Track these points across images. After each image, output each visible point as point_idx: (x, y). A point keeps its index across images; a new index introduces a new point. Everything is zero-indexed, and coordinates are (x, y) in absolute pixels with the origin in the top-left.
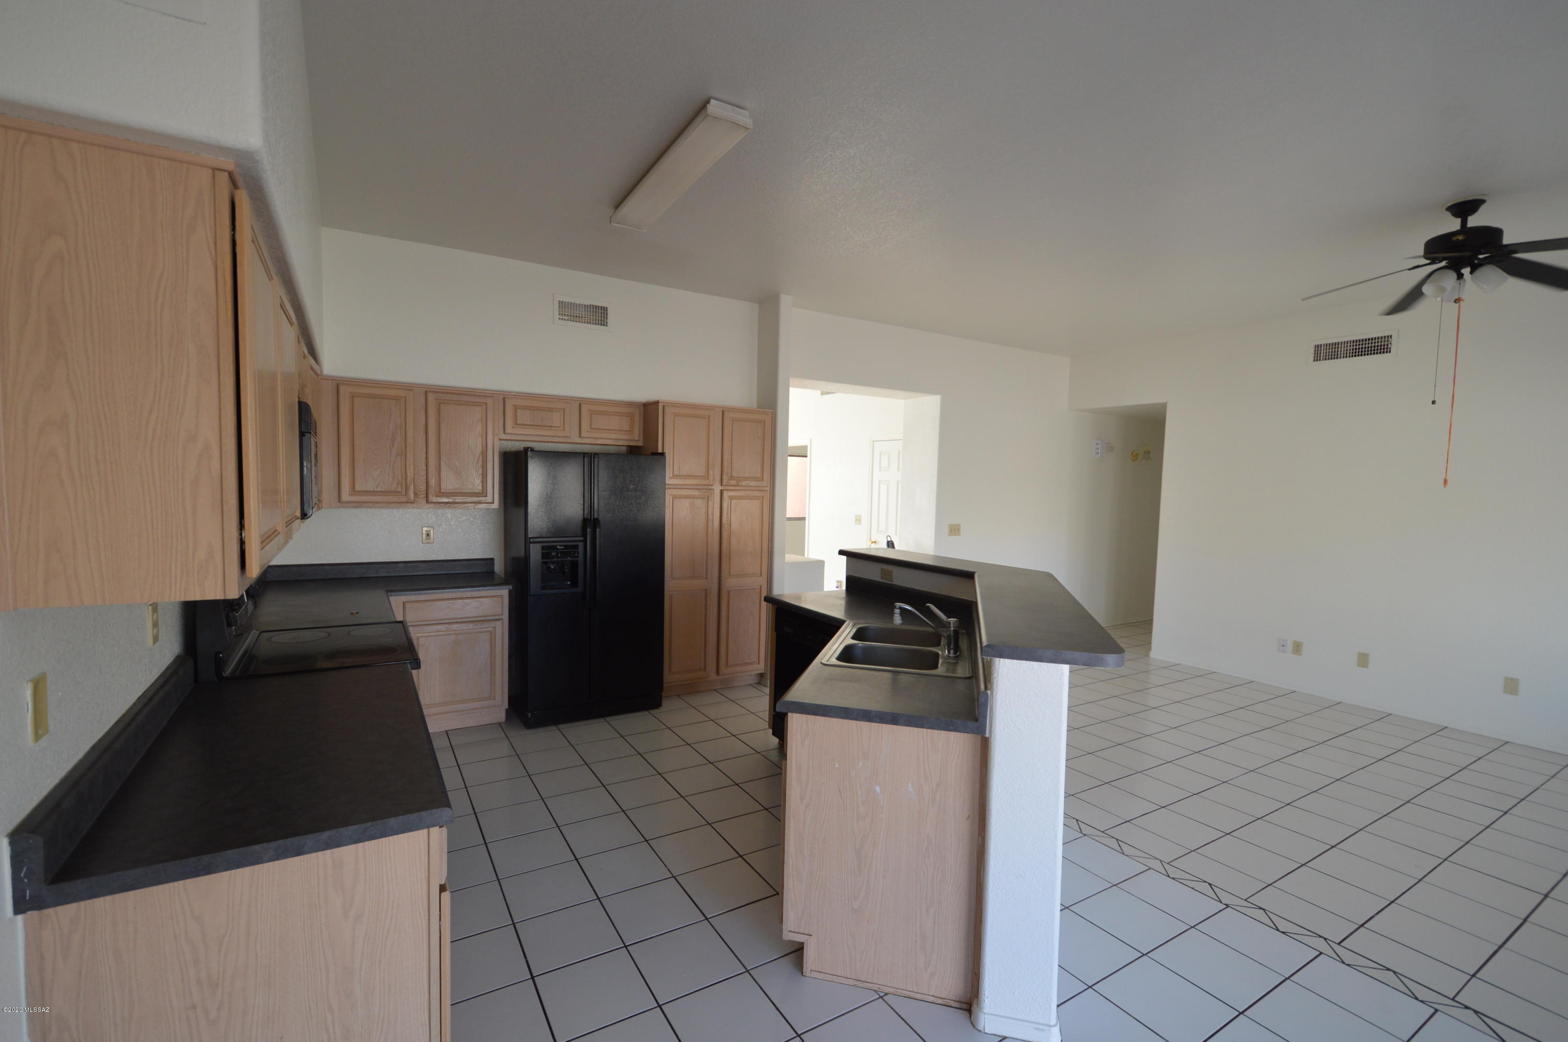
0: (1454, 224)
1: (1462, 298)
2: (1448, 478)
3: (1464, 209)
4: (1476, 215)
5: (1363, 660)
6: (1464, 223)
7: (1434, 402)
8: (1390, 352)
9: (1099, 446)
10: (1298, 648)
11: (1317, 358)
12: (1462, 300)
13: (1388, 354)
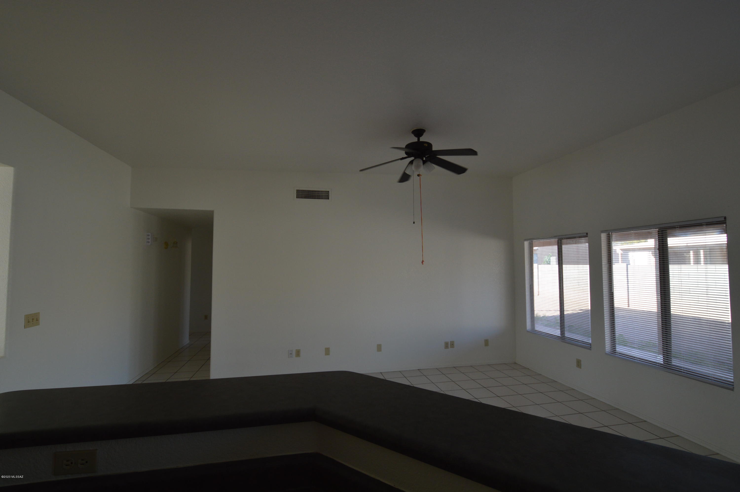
0: (415, 139)
1: (420, 174)
2: (423, 260)
3: (419, 133)
4: (423, 136)
5: (327, 351)
6: (419, 139)
7: (414, 223)
8: (329, 199)
9: (150, 237)
10: (298, 353)
11: (298, 197)
12: (421, 175)
13: (328, 200)
